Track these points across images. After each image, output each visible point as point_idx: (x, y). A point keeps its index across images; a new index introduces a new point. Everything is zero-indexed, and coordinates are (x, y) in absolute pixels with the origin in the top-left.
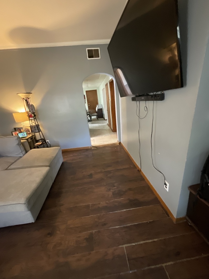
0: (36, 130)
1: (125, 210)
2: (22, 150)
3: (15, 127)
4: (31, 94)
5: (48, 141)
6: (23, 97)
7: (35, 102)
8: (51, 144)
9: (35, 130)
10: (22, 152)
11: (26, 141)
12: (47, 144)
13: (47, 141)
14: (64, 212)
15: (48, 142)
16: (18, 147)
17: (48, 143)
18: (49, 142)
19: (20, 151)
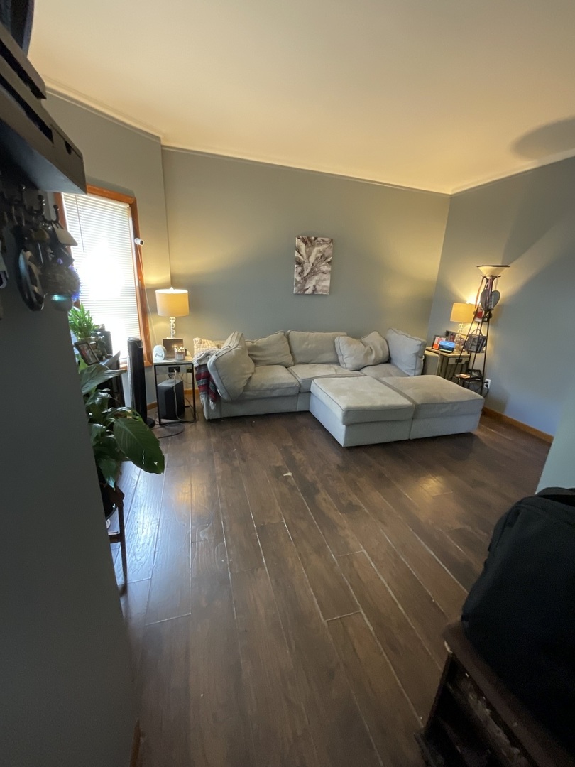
0: (472, 347)
1: (433, 554)
2: (417, 367)
3: (449, 330)
4: (507, 268)
5: (489, 381)
6: (485, 274)
7: (504, 288)
8: (490, 391)
9: (472, 345)
10: (415, 369)
11: (437, 357)
12: (482, 387)
13: (487, 380)
14: (373, 470)
15: (487, 383)
16: (414, 358)
17: (487, 386)
18: (489, 385)
19: (413, 367)
